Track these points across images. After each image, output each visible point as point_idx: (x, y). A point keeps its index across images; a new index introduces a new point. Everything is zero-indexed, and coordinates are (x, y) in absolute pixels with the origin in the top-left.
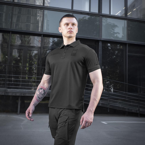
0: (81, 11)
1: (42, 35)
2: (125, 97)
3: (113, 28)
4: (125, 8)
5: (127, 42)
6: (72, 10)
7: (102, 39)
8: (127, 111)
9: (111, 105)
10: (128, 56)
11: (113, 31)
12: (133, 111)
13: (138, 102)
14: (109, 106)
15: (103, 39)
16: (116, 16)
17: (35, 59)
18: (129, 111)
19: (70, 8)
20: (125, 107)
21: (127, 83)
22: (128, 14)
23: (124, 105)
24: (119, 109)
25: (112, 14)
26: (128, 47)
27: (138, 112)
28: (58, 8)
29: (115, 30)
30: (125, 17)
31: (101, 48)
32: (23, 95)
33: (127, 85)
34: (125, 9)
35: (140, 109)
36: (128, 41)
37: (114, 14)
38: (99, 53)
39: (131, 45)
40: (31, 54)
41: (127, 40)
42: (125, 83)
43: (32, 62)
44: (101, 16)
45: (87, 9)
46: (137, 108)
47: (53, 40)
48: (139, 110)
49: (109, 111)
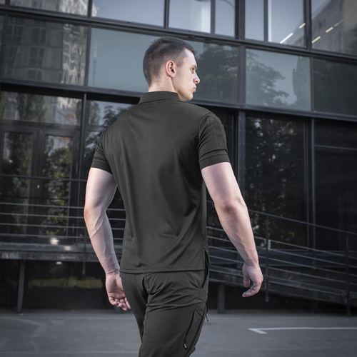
0: (190, 31)
1: (85, 96)
2: (309, 262)
3: (271, 81)
4: (304, 24)
5: (311, 114)
6: (165, 27)
7: (247, 107)
8: (317, 299)
9: (272, 284)
10: (316, 152)
11: (269, 87)
12: (333, 299)
13: (345, 273)
14: (267, 286)
15: (248, 105)
16: (282, 45)
17: (56, 165)
18: (321, 300)
19: (160, 23)
20: (311, 289)
21: (314, 225)
22: (313, 42)
23: (308, 284)
24: (296, 295)
25: (270, 40)
26: (315, 127)
27: (346, 302)
28: (128, 23)
29: (274, 84)
30: (306, 49)
31: (244, 130)
32: (33, 257)
33: (314, 228)
34: (305, 27)
35: (351, 293)
36: (315, 112)
37: (276, 41)
38: (240, 143)
39: (321, 122)
40: (45, 152)
41: (312, 110)
42: (308, 223)
43: (46, 172)
44: (243, 47)
45: (205, 28)
46: (343, 291)
47: (108, 112)
48: (348, 296)
49: (267, 300)
